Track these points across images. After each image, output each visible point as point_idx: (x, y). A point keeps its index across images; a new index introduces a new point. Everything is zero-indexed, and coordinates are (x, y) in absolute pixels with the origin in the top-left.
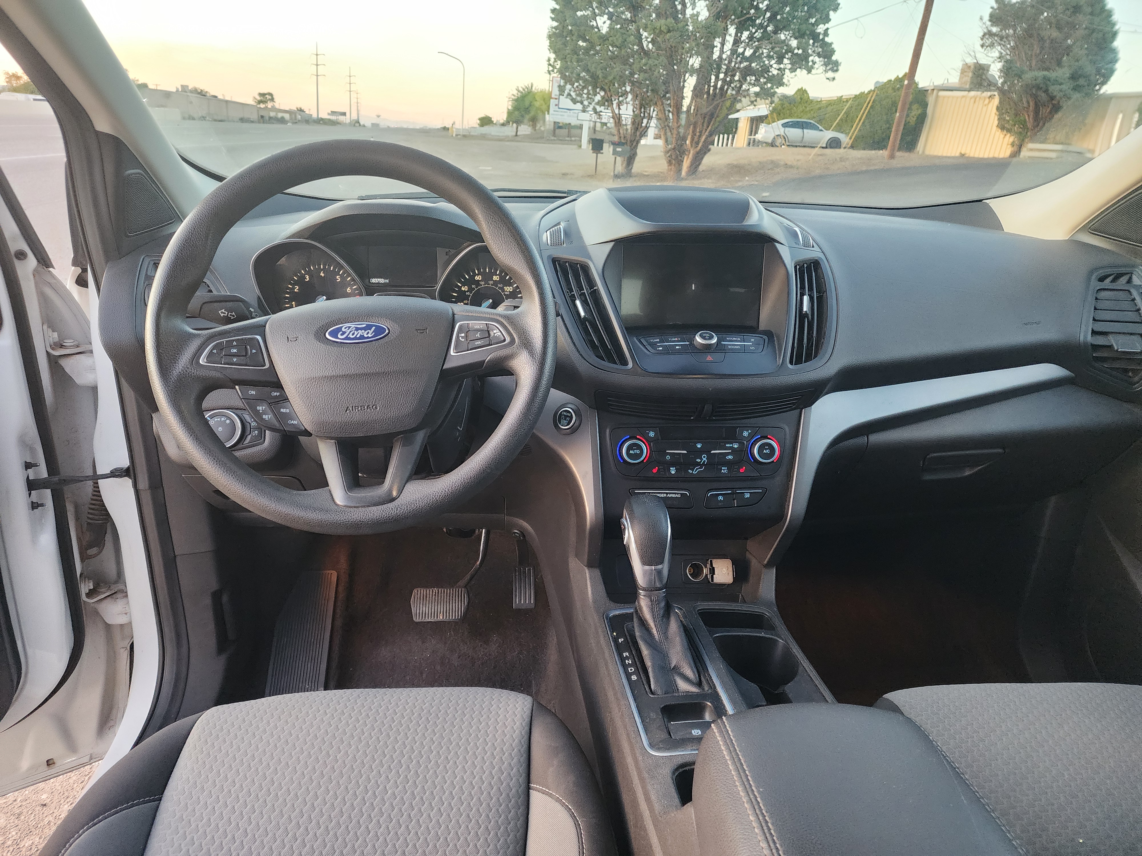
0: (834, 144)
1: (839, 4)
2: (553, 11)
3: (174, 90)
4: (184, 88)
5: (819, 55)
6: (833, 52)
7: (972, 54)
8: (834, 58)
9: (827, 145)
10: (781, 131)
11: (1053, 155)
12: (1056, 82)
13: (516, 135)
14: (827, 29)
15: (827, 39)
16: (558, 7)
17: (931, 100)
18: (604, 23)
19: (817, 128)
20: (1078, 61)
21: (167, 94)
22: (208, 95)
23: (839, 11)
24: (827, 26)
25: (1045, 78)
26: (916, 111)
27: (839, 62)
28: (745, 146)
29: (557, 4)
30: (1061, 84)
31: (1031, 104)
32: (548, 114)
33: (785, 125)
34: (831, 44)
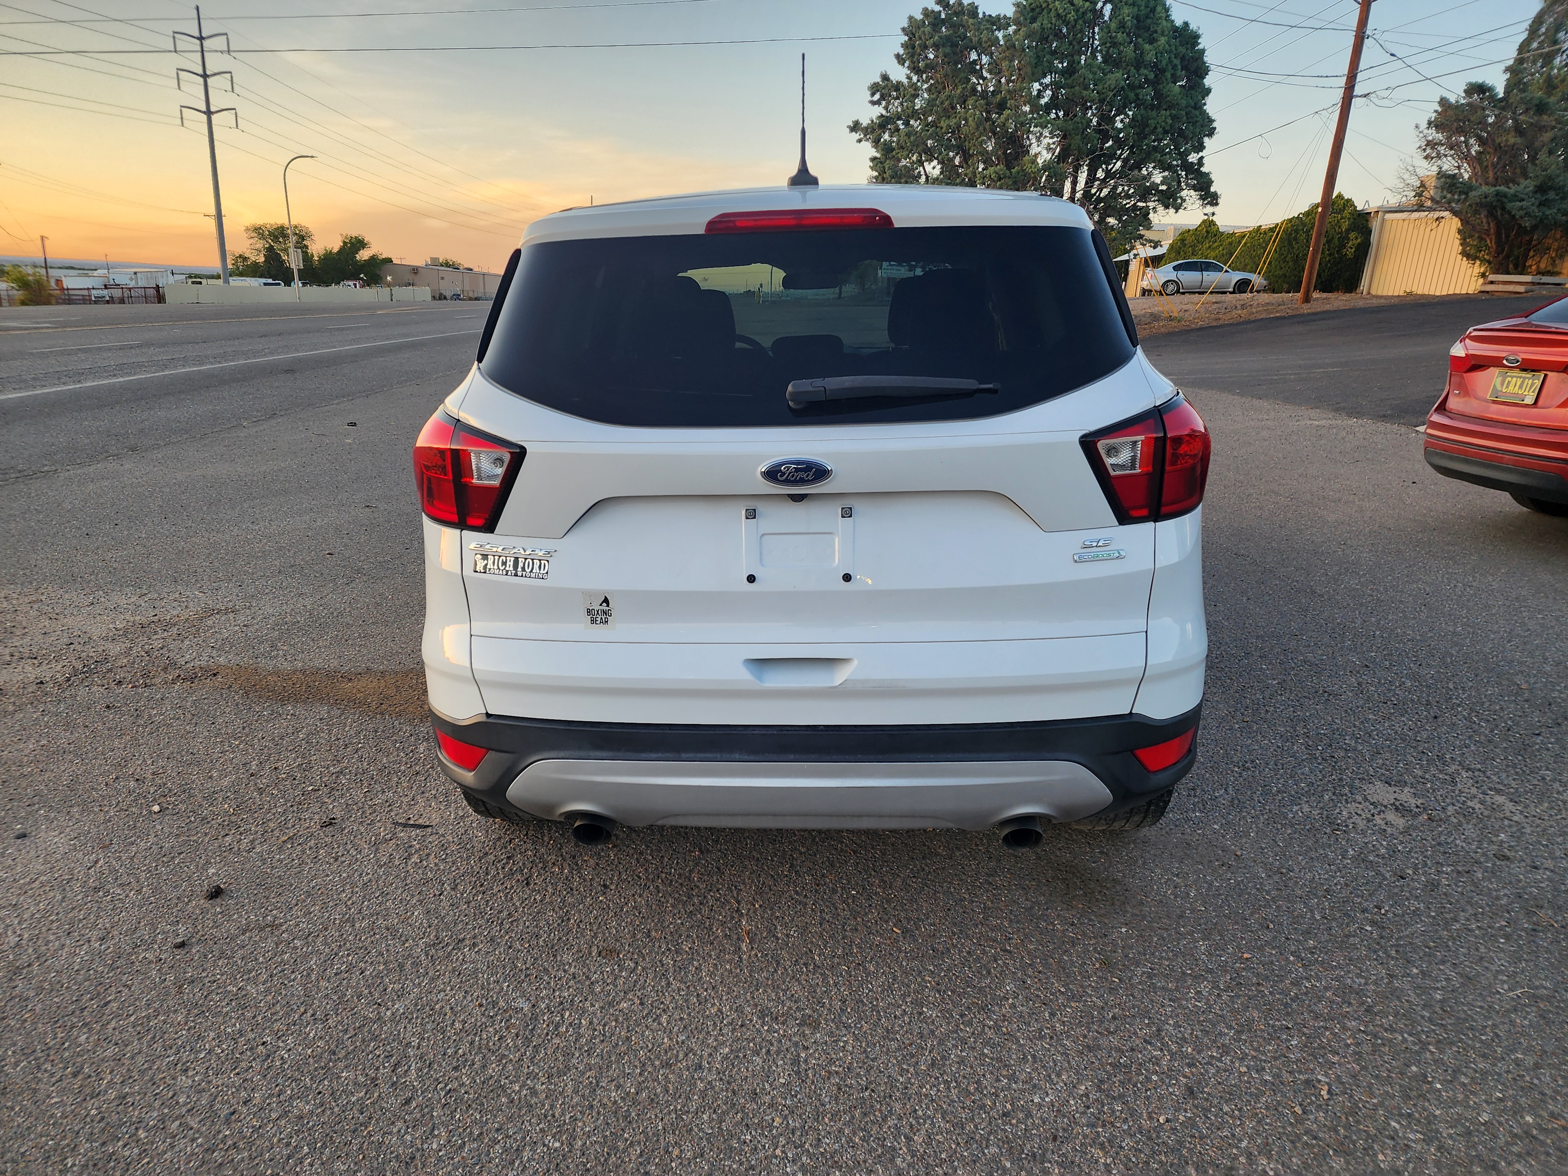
0: (1243, 286)
1: (1215, 128)
2: (873, 159)
3: (423, 264)
4: (435, 260)
5: (1194, 188)
6: (1210, 182)
7: (1411, 169)
8: (1212, 189)
9: (1234, 288)
10: (1173, 276)
11: (1521, 289)
12: (1516, 198)
13: (840, 297)
14: (1202, 158)
15: (1203, 169)
16: (878, 155)
17: (1375, 225)
18: (934, 168)
19: (1220, 269)
20: (1546, 170)
21: (415, 270)
22: (461, 268)
23: (1214, 137)
24: (1201, 154)
25: (1498, 194)
26: (1354, 239)
27: (1219, 193)
28: (1138, 296)
29: (878, 152)
30: (1522, 200)
31: (1492, 225)
32: (881, 269)
33: (1175, 268)
34: (1208, 174)
